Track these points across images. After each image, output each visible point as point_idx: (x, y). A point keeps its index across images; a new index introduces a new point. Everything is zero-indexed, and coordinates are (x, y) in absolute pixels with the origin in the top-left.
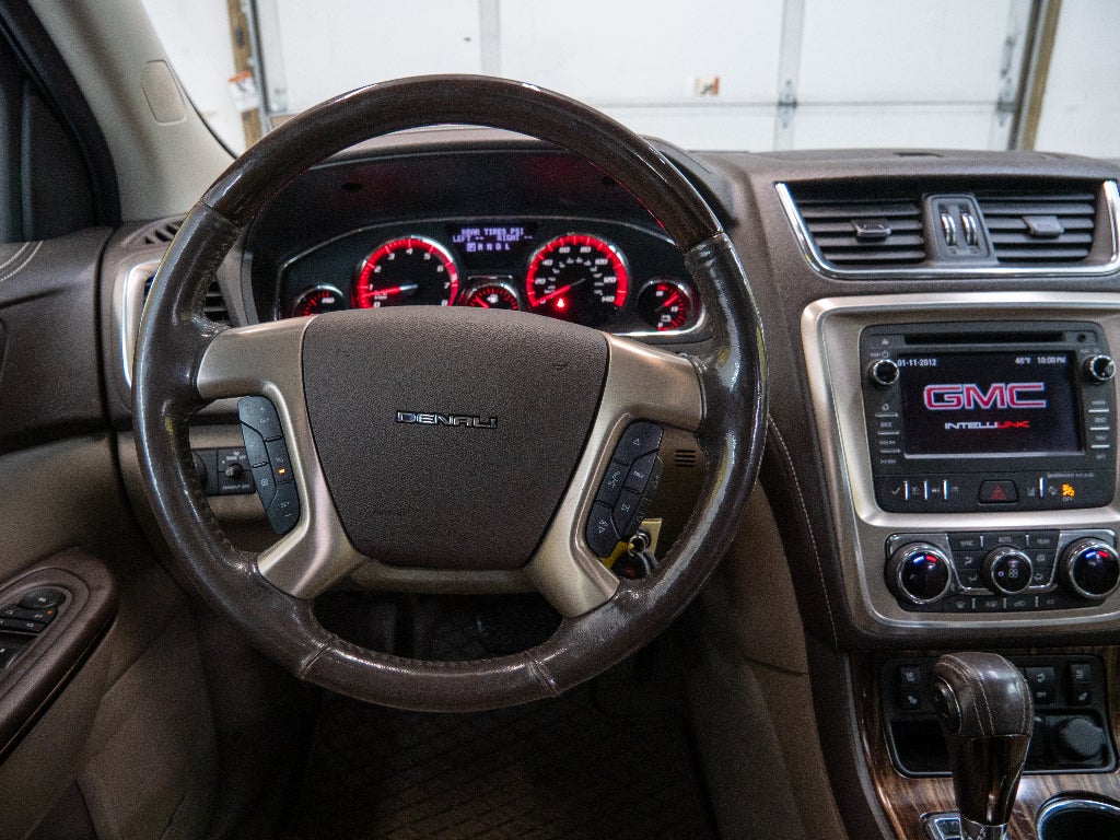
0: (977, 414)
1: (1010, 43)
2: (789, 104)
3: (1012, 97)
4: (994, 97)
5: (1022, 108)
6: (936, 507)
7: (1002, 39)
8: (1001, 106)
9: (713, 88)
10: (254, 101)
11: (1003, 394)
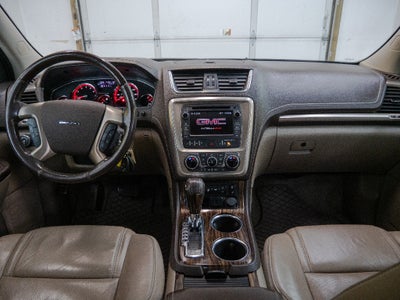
0: (209, 126)
1: (326, 18)
2: (253, 38)
3: (327, 36)
4: (321, 35)
5: (331, 40)
6: (197, 147)
7: (323, 17)
8: (323, 39)
9: (229, 33)
10: (80, 38)
11: (215, 121)
